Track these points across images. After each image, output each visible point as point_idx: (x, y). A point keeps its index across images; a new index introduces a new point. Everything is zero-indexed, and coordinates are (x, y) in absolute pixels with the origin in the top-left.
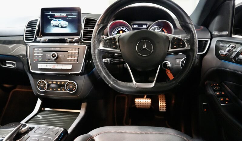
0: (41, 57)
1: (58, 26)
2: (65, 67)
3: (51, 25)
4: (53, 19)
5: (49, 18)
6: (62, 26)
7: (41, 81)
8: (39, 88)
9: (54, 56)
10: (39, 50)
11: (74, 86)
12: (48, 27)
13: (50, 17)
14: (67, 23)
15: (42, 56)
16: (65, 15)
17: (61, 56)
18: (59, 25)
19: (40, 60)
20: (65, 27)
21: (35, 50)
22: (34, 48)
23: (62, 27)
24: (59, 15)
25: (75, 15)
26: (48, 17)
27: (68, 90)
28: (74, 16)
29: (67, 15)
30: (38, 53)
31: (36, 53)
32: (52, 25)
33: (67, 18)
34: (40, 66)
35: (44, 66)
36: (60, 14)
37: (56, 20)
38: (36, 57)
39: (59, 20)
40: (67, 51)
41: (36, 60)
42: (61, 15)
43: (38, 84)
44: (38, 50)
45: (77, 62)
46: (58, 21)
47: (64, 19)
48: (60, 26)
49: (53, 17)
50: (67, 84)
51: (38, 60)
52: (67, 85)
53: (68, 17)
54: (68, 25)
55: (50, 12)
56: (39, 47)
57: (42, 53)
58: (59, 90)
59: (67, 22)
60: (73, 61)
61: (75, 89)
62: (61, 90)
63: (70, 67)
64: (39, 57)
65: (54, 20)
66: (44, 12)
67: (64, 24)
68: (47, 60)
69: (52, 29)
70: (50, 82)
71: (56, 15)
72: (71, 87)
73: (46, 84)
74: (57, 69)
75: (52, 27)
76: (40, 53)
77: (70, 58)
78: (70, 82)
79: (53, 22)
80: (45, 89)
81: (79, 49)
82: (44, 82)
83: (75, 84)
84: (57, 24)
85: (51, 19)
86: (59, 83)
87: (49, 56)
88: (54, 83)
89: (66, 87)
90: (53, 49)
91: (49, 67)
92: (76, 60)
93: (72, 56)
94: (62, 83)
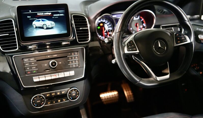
0: (35, 68)
1: (43, 28)
2: (67, 74)
3: (33, 27)
4: (34, 19)
6: (48, 27)
7: (37, 96)
9: (54, 64)
10: (31, 59)
11: (77, 92)
12: (30, 30)
13: (30, 17)
14: (53, 23)
15: (37, 67)
16: (50, 14)
17: (60, 63)
18: (44, 26)
19: (35, 71)
20: (52, 28)
21: (25, 60)
22: (23, 59)
24: (43, 14)
25: (62, 13)
26: (28, 17)
27: (70, 98)
28: (61, 15)
29: (53, 13)
30: (30, 64)
31: (26, 64)
32: (35, 27)
33: (53, 17)
34: (36, 79)
35: (42, 78)
36: (44, 13)
37: (39, 21)
38: (28, 68)
39: (43, 21)
40: (66, 57)
41: (29, 73)
42: (45, 14)
43: (33, 100)
44: (29, 60)
45: (79, 66)
46: (41, 21)
47: (49, 18)
48: (45, 27)
49: (35, 17)
50: (70, 92)
51: (31, 72)
52: (69, 94)
53: (54, 15)
54: (54, 25)
55: (30, 11)
56: (29, 57)
57: (35, 63)
58: (59, 101)
59: (54, 22)
60: (74, 66)
61: (77, 95)
62: (61, 101)
63: (72, 73)
64: (33, 68)
65: (37, 21)
66: (22, 11)
67: (50, 24)
68: (44, 70)
69: (35, 31)
70: (48, 95)
71: (38, 14)
72: (74, 95)
73: (44, 98)
74: (59, 78)
75: (35, 30)
76: (33, 63)
77: (71, 64)
78: (72, 90)
79: (36, 23)
80: (43, 104)
81: (77, 52)
82: (41, 96)
83: (77, 90)
84: (42, 25)
85: (32, 19)
86: (58, 94)
87: (46, 65)
88: (52, 94)
89: (69, 95)
90: (49, 56)
91: (48, 78)
92: (77, 65)
93: (72, 61)
94: (63, 93)
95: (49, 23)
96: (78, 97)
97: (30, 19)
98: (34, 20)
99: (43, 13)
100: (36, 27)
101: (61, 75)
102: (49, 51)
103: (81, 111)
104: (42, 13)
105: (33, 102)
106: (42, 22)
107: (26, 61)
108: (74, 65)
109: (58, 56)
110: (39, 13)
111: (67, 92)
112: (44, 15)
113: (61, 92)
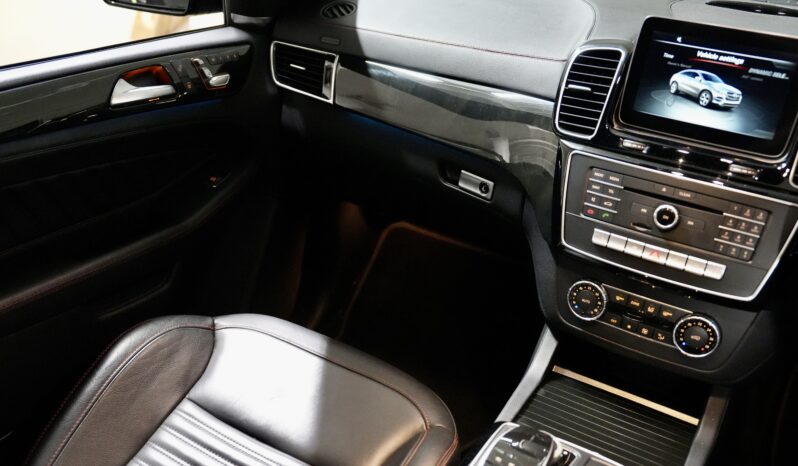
0: (611, 205)
1: (694, 99)
2: (696, 266)
3: (669, 88)
4: (682, 65)
5: (669, 59)
6: (714, 102)
7: (587, 285)
8: (573, 306)
9: (666, 217)
10: (612, 178)
11: (710, 336)
12: (655, 96)
13: (672, 57)
14: (737, 92)
15: (616, 205)
16: (741, 62)
17: (690, 223)
18: (703, 95)
19: (607, 215)
20: (726, 109)
21: (596, 174)
22: (592, 168)
23: (711, 106)
24: (715, 57)
25: (782, 71)
26: (666, 55)
27: (680, 343)
28: (777, 75)
29: (749, 63)
30: (604, 189)
31: (594, 187)
32: (673, 90)
33: (744, 77)
34: (599, 238)
35: (617, 243)
36: (720, 54)
37: (695, 75)
38: (593, 199)
39: (706, 78)
40: (720, 213)
41: (591, 212)
42: (722, 58)
43: (574, 290)
44: (606, 179)
45: (751, 259)
46: (701, 78)
47: (728, 74)
48: (704, 100)
49: (688, 61)
50: (685, 323)
51: (598, 214)
52: (681, 327)
53: (752, 70)
54: (738, 103)
55: (679, 39)
56: (609, 170)
57: (618, 192)
58: (645, 331)
59: (740, 92)
60: (733, 253)
61: (707, 347)
62: (651, 335)
63: (716, 271)
64: (605, 203)
65: (688, 74)
66: (655, 32)
67: (724, 95)
68: (634, 224)
69: (670, 103)
70: (618, 298)
71: (700, 54)
72: (697, 338)
73: (602, 300)
74: (665, 266)
75: (671, 98)
76: (611, 191)
77: (723, 240)
78: (698, 321)
79: (681, 80)
80: (595, 314)
81: (769, 212)
82: (597, 291)
83: (713, 331)
84: (696, 89)
85: (675, 64)
86: (651, 310)
87: (644, 210)
88: (633, 303)
89: (678, 332)
90: (664, 190)
91: (634, 249)
92: (746, 253)
93: (732, 236)
94: (665, 314)
95: (721, 90)
96: (706, 351)
97: (670, 63)
98: (677, 70)
99: (717, 53)
100: (678, 93)
101: (676, 260)
102: (677, 175)
103: (711, 399)
104: (713, 53)
105: (571, 295)
106: (704, 81)
107: (596, 178)
108: (734, 250)
109: (693, 201)
110: (704, 51)
111: (679, 320)
112: (718, 60)
113: (660, 309)
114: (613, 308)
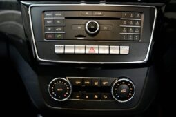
0: (60, 29)
2: (115, 50)
7: (58, 80)
8: (53, 95)
9: (93, 27)
10: (57, 15)
11: (130, 88)
15: (63, 29)
17: (105, 28)
19: (60, 35)
21: (47, 15)
22: (44, 12)
27: (116, 97)
30: (54, 21)
31: (48, 22)
34: (59, 50)
35: (70, 50)
38: (49, 29)
40: (119, 19)
41: (49, 36)
43: (51, 86)
44: (54, 16)
45: (140, 39)
50: (116, 84)
51: (54, 36)
52: (115, 87)
56: (55, 10)
57: (62, 21)
58: (96, 97)
60: (131, 38)
61: (130, 94)
62: (100, 97)
63: (125, 50)
64: (57, 29)
70: (77, 83)
72: (124, 91)
73: (69, 86)
74: (99, 54)
76: (58, 22)
77: (124, 33)
78: (122, 81)
80: (67, 96)
81: (141, 13)
82: (65, 82)
83: (131, 84)
86: (96, 83)
88: (86, 83)
89: (114, 91)
90: (87, 14)
91: (80, 50)
92: (136, 37)
93: (128, 29)
94: (104, 83)
96: (130, 96)
101: (104, 50)
105: (51, 89)
107: (48, 16)
108: (131, 36)
109: (105, 16)
111: (112, 84)
113: (101, 82)
114: (76, 89)
